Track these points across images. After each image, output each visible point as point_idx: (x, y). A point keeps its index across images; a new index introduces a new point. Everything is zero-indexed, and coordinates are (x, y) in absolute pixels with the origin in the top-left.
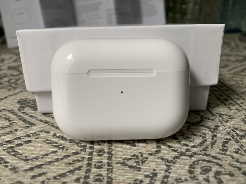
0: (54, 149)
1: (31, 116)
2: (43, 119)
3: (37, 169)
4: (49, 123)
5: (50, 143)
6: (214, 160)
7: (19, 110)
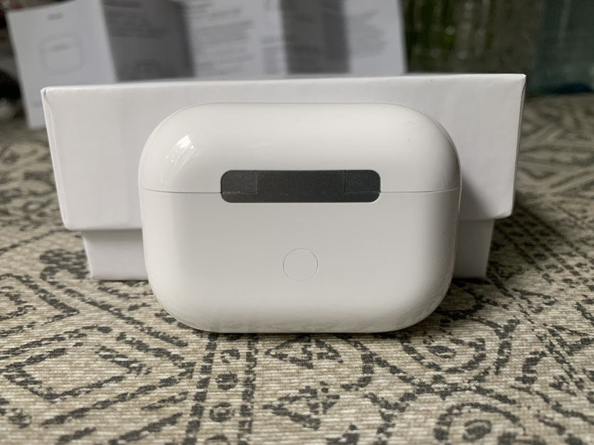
0: (118, 371)
1: (70, 292)
2: (98, 299)
3: (74, 420)
4: (112, 309)
5: (108, 355)
6: (501, 406)
7: (43, 277)
